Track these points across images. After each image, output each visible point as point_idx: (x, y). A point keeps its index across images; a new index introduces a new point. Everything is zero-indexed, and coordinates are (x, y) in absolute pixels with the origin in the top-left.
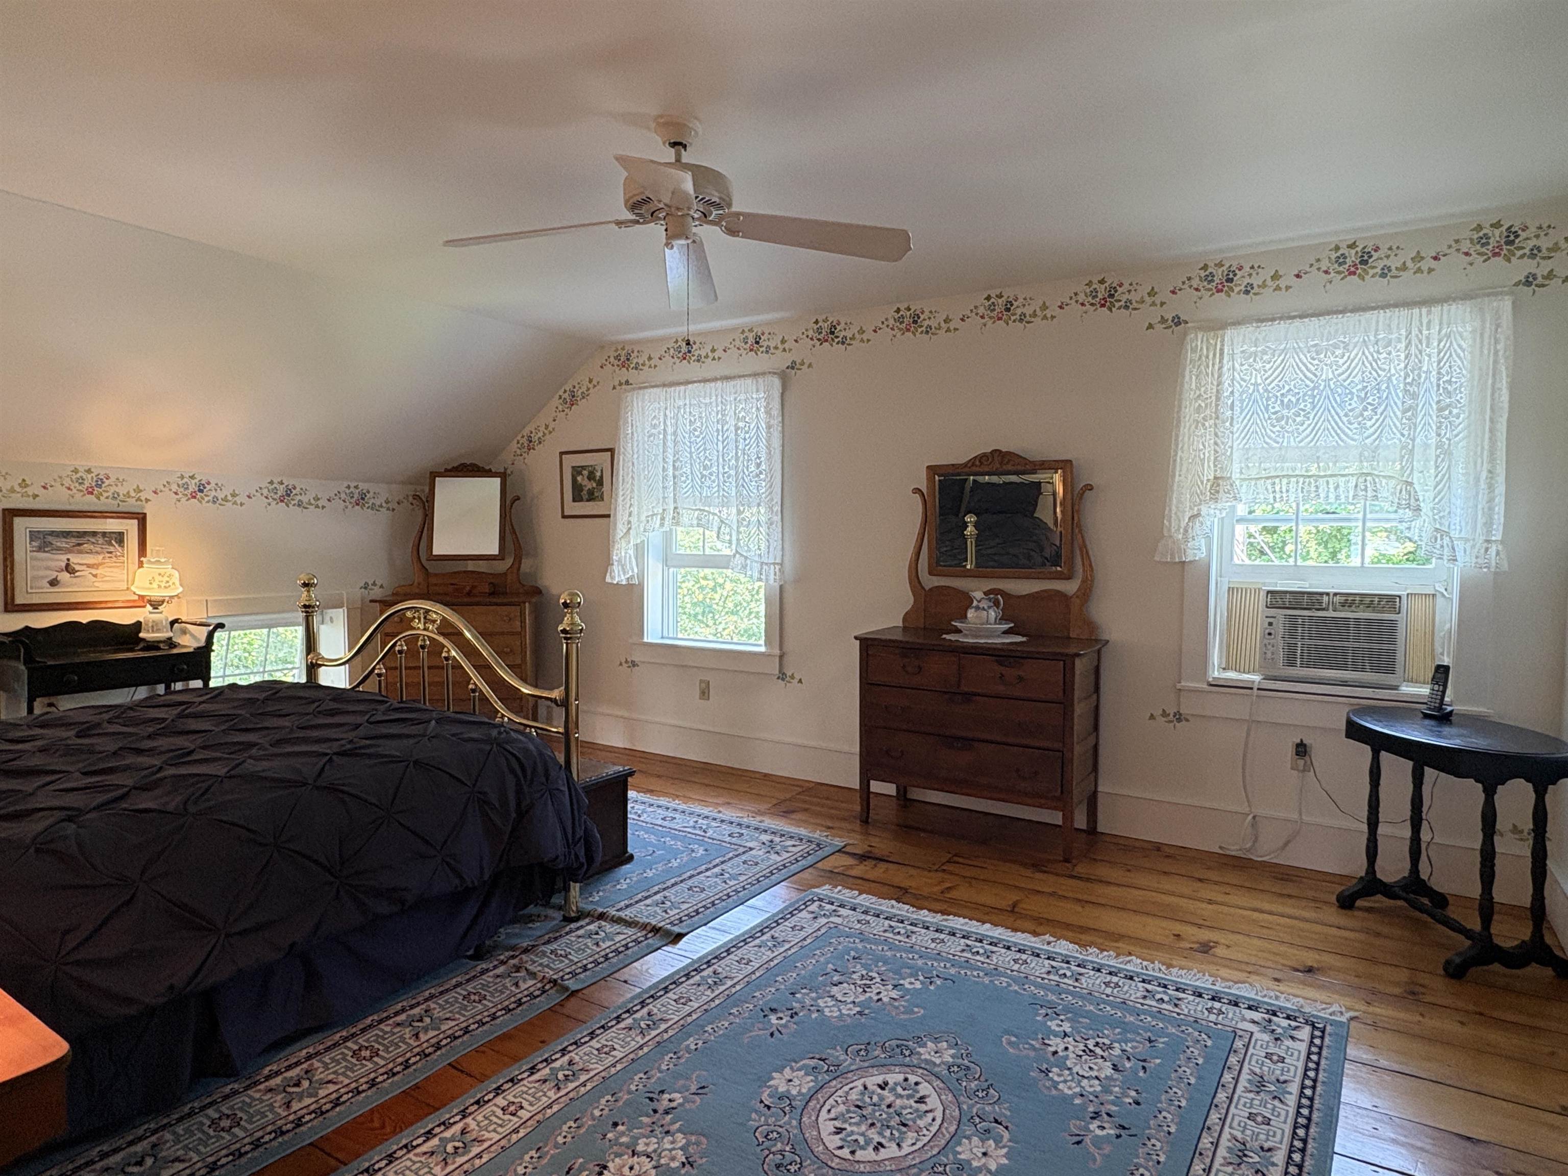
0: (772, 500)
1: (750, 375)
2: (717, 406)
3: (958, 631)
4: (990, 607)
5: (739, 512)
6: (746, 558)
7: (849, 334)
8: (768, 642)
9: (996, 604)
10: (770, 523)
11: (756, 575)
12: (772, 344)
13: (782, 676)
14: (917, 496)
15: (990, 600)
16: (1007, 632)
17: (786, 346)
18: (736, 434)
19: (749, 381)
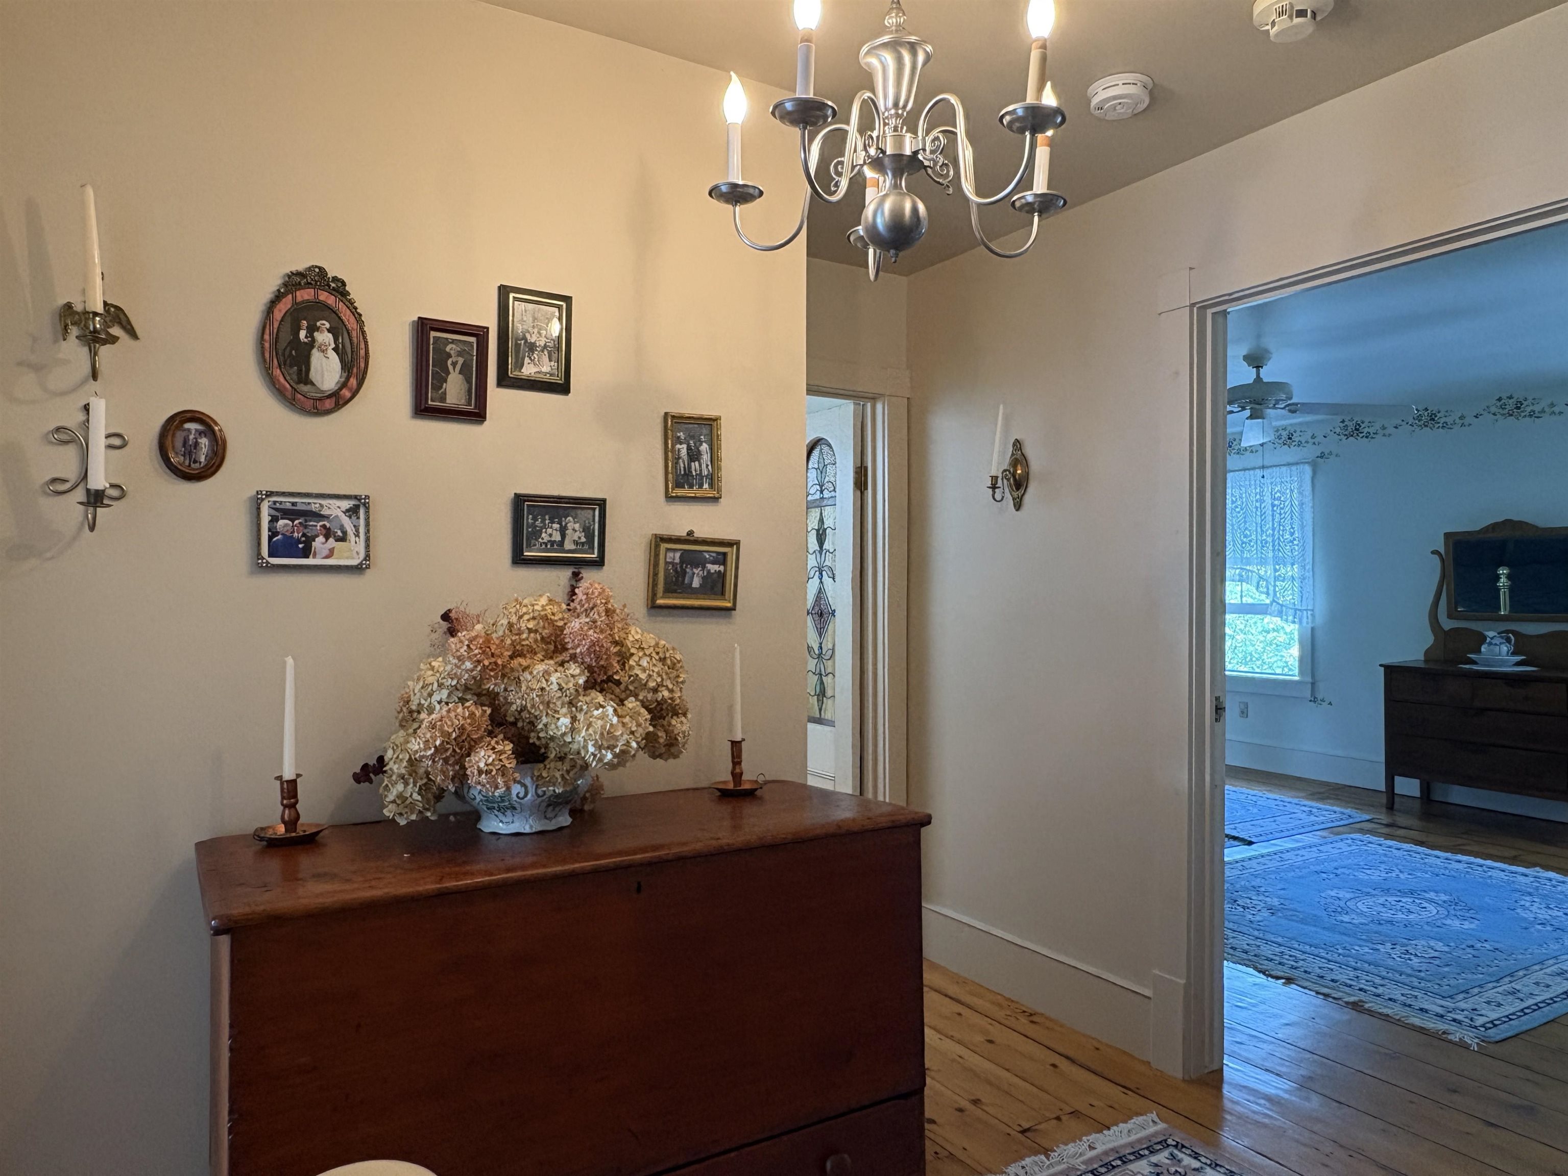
0: (1304, 560)
1: (1284, 465)
2: (1256, 489)
3: (1474, 662)
4: (1501, 643)
5: (1276, 570)
6: (1282, 606)
7: (1371, 430)
8: (1301, 672)
9: (1508, 640)
10: (1303, 578)
11: (1291, 618)
12: (1303, 440)
13: (1314, 700)
14: (1436, 557)
15: (1502, 637)
16: (1518, 664)
17: (1316, 440)
18: (1273, 510)
19: (1284, 469)
